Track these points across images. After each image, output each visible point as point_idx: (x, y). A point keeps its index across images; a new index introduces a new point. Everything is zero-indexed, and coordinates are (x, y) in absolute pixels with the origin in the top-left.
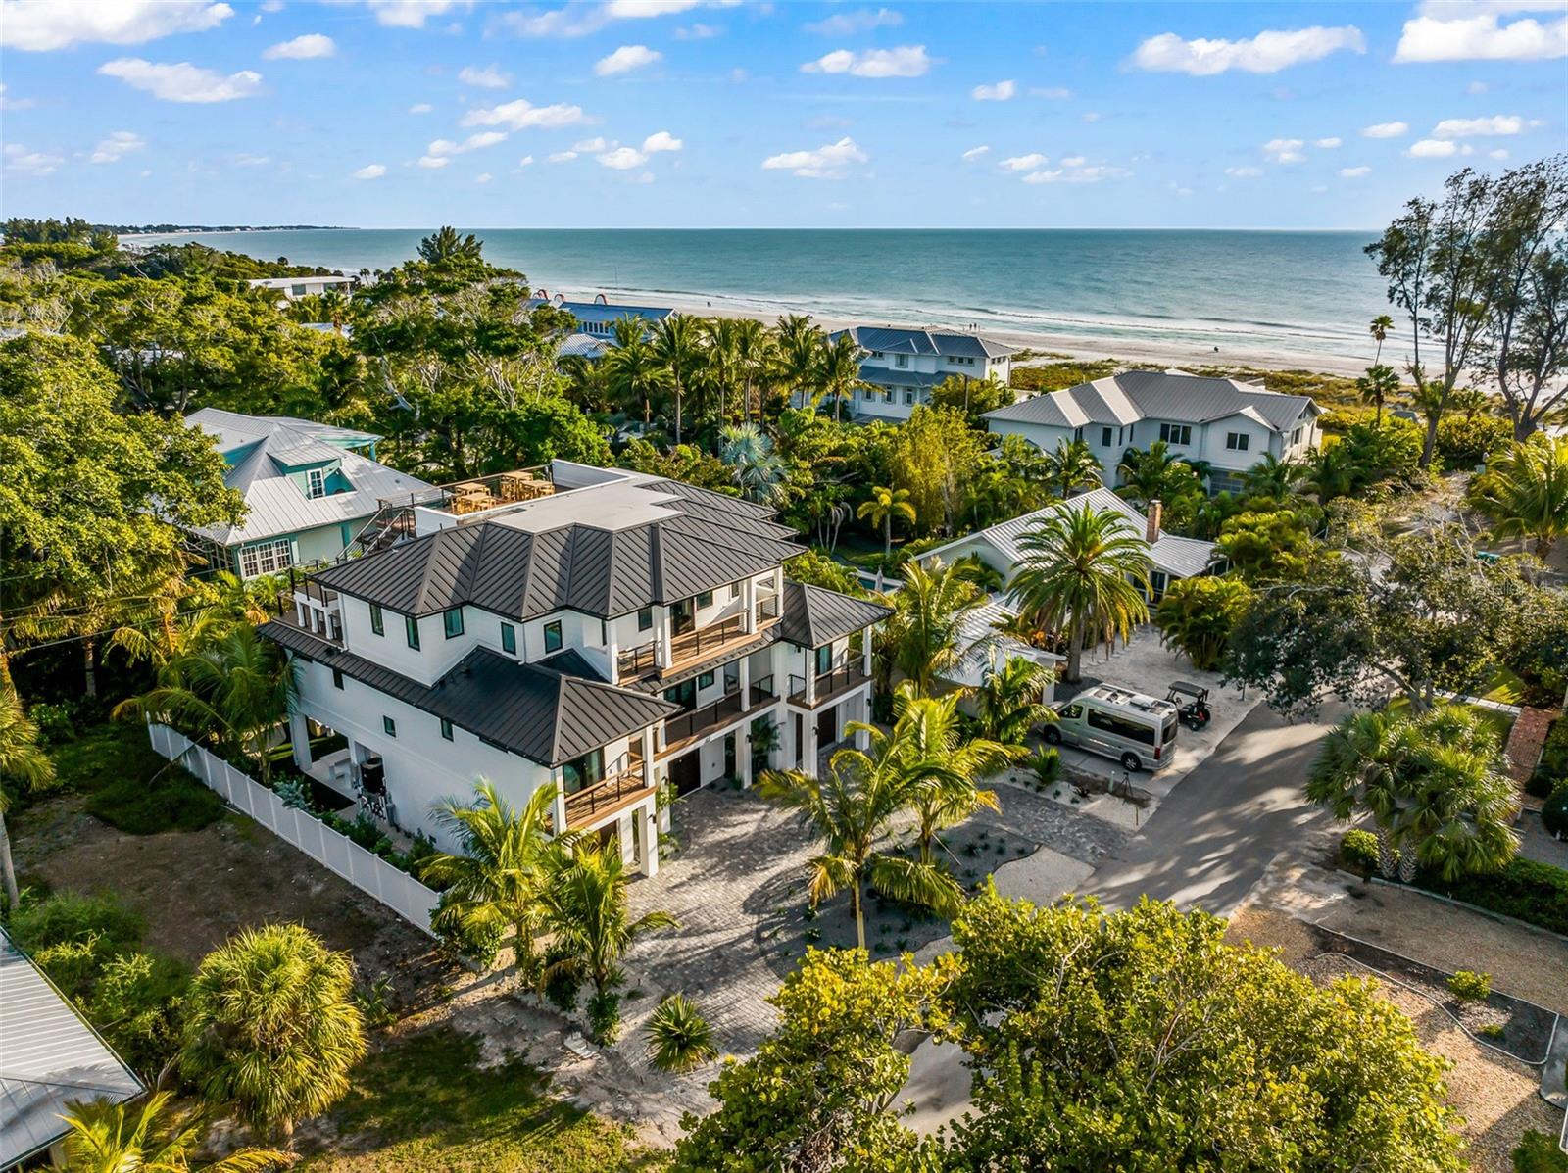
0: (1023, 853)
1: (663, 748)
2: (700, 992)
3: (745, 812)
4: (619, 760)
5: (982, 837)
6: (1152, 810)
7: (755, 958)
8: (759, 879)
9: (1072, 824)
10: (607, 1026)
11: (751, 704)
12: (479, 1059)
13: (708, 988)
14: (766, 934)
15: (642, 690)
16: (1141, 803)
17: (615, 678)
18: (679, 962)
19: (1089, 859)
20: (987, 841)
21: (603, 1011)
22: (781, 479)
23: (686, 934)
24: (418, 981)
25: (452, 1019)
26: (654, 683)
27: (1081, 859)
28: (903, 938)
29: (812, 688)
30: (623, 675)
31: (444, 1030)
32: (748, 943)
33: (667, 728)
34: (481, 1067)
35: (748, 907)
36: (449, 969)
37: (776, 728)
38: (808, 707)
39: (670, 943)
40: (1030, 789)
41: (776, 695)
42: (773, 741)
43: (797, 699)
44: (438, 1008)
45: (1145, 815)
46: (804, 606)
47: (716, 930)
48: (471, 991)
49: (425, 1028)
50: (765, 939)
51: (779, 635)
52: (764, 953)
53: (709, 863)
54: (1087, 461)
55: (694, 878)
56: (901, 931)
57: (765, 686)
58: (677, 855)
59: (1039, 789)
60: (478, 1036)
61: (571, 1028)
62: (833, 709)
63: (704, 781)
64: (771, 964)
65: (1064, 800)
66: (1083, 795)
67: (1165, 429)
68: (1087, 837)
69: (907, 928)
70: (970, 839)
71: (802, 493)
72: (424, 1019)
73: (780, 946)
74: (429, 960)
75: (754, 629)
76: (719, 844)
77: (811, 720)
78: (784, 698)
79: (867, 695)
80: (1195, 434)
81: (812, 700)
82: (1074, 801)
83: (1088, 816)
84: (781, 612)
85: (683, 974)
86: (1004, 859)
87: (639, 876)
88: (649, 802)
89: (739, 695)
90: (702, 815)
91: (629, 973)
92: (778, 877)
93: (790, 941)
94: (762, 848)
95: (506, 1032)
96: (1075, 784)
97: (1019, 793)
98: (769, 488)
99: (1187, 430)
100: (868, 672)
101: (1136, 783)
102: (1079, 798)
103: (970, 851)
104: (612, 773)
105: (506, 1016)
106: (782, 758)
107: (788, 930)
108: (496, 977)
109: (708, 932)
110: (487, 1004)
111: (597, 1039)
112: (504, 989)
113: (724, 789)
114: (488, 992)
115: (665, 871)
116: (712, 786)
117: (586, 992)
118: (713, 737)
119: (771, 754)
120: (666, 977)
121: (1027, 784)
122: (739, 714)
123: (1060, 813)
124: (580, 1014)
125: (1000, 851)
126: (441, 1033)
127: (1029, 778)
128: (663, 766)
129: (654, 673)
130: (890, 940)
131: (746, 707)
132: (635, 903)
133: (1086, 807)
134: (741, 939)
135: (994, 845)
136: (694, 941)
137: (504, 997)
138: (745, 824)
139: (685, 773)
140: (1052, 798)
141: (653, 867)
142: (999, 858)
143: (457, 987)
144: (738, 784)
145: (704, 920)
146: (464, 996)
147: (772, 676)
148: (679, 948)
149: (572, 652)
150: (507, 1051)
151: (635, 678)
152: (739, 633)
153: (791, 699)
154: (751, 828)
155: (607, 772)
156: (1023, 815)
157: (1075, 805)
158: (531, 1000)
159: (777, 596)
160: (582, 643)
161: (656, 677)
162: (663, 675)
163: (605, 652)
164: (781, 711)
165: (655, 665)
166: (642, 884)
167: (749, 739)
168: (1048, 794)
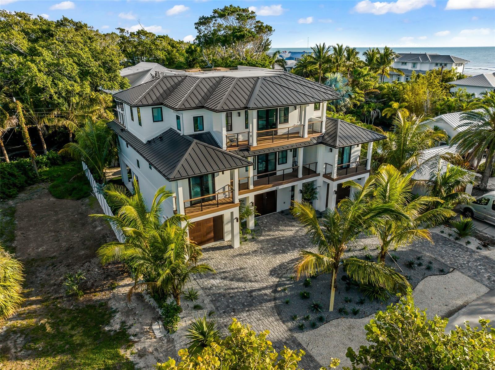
0: (442, 272)
1: (252, 187)
2: (233, 313)
3: (291, 226)
4: (224, 188)
5: (419, 259)
7: (270, 301)
9: (476, 260)
10: (174, 321)
11: (304, 174)
13: (237, 312)
14: (279, 289)
15: (238, 154)
18: (229, 294)
19: (486, 283)
20: (421, 261)
21: (175, 313)
22: (350, 96)
23: (239, 280)
24: (106, 278)
25: (110, 299)
26: (246, 153)
27: (481, 281)
28: (357, 308)
29: (335, 171)
30: (229, 146)
31: (103, 304)
32: (268, 292)
34: (107, 328)
35: (273, 272)
36: (122, 274)
37: (316, 188)
38: (333, 180)
39: (227, 282)
40: (452, 238)
41: (318, 172)
42: (315, 195)
43: (327, 176)
44: (107, 292)
46: (336, 128)
47: (256, 281)
49: (97, 301)
50: (279, 292)
51: (320, 142)
52: (275, 299)
53: (266, 246)
55: (255, 252)
56: (357, 303)
57: (312, 168)
59: (457, 239)
60: (115, 312)
61: (158, 318)
63: (279, 210)
64: (275, 307)
65: (472, 247)
66: (485, 246)
68: (486, 269)
69: (361, 302)
70: (411, 258)
71: (358, 103)
72: (99, 296)
73: (286, 297)
74: (118, 268)
75: (306, 135)
77: (334, 186)
78: (321, 175)
81: (335, 176)
82: (478, 248)
83: (486, 258)
84: (324, 131)
85: (228, 302)
86: (430, 273)
87: (231, 247)
88: (235, 210)
89: (298, 170)
90: (272, 224)
91: (199, 293)
93: (292, 295)
94: (295, 244)
95: (128, 312)
96: (480, 239)
97: (445, 240)
98: (343, 99)
100: (369, 168)
102: (481, 247)
103: (410, 265)
107: (293, 289)
109: (251, 281)
111: (166, 328)
112: (140, 289)
113: (286, 215)
115: (243, 246)
116: (282, 212)
118: (280, 187)
120: (219, 301)
121: (450, 235)
122: (296, 178)
123: (468, 253)
125: (429, 268)
126: (101, 305)
127: (451, 232)
129: (247, 148)
130: (349, 307)
131: (300, 175)
134: (264, 288)
135: (425, 263)
136: (241, 284)
140: (465, 245)
141: (237, 245)
142: (426, 272)
143: (121, 283)
145: (251, 275)
146: (120, 289)
147: (316, 163)
148: (233, 286)
150: (123, 323)
151: (236, 149)
152: (297, 137)
153: (325, 176)
156: (446, 251)
157: (479, 250)
159: (322, 122)
160: (213, 129)
161: (248, 150)
162: (252, 149)
163: (221, 133)
164: (320, 181)
165: (248, 144)
166: (231, 251)
167: (301, 191)
168: (462, 242)
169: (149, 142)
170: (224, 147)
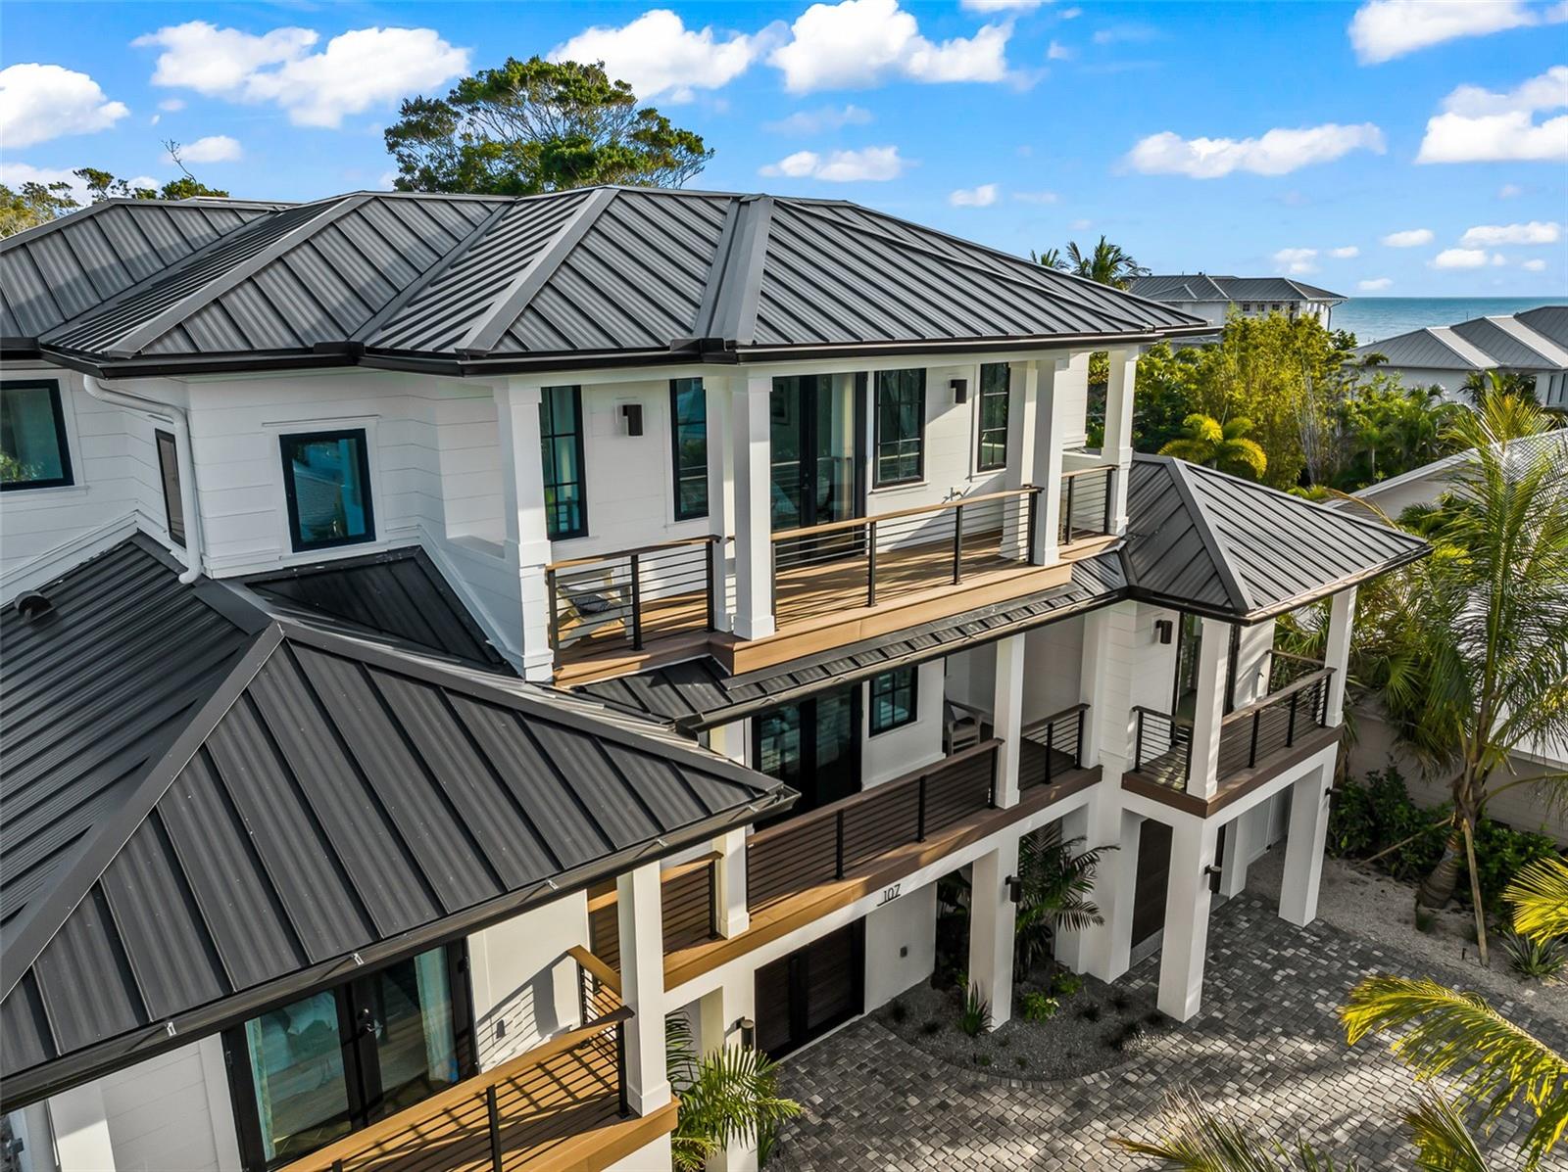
4: (542, 984)
11: (1024, 785)
15: (644, 710)
17: (536, 657)
26: (700, 691)
30: (571, 649)
33: (752, 853)
38: (1199, 808)
41: (1090, 762)
42: (1074, 895)
43: (1155, 778)
51: (1120, 581)
57: (1063, 742)
63: (876, 998)
78: (1114, 772)
79: (1328, 778)
81: (1206, 785)
84: (1121, 520)
89: (992, 757)
100: (1336, 718)
113: (931, 1029)
116: (896, 1012)
118: (909, 884)
119: (1063, 934)
122: (987, 816)
129: (705, 655)
131: (1009, 794)
144: (975, 1022)
147: (1081, 711)
149: (415, 558)
151: (628, 665)
152: (1007, 561)
153: (1138, 779)
155: (483, 1034)
159: (1111, 472)
160: (439, 524)
161: (712, 667)
162: (743, 662)
163: (506, 552)
165: (711, 628)
167: (1014, 888)
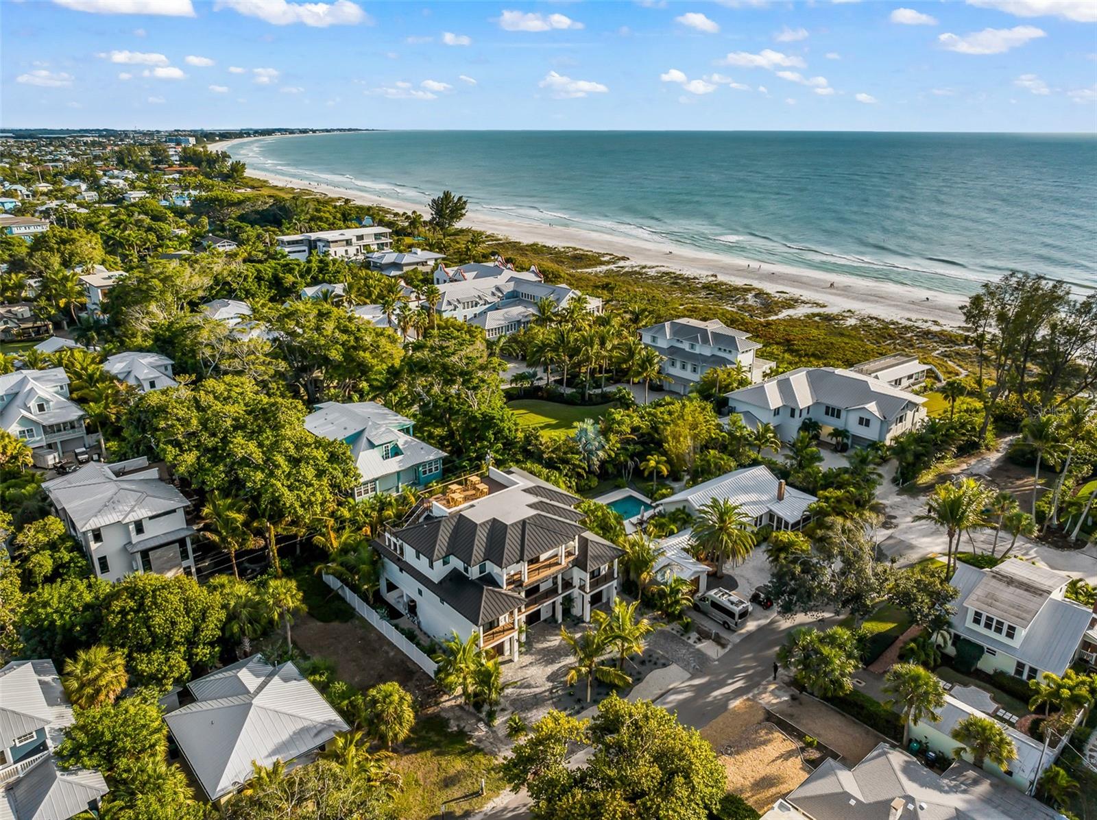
0: (664, 665)
1: (523, 610)
3: (557, 635)
5: (650, 656)
6: (727, 650)
7: (549, 699)
8: (556, 667)
9: (690, 653)
10: (492, 721)
11: (563, 590)
12: (449, 727)
13: (529, 710)
14: (554, 691)
15: (515, 591)
16: (723, 646)
18: (520, 698)
19: (690, 670)
20: (652, 658)
21: (491, 715)
23: (525, 687)
24: (429, 696)
25: (440, 711)
26: (520, 588)
27: (687, 670)
29: (588, 585)
30: (508, 584)
32: (547, 694)
33: (525, 604)
34: (449, 730)
35: (549, 679)
36: (440, 693)
37: (574, 599)
38: (586, 593)
39: (519, 690)
40: (679, 635)
41: (574, 586)
42: (572, 605)
43: (582, 588)
44: (436, 707)
45: (722, 652)
46: (586, 552)
47: (537, 687)
48: (447, 702)
50: (554, 693)
51: (575, 564)
52: (552, 698)
53: (538, 657)
54: (771, 435)
55: (531, 663)
57: (569, 582)
58: (526, 653)
59: (682, 635)
60: (449, 719)
61: (480, 720)
62: (601, 591)
63: (542, 619)
64: (554, 703)
65: (691, 641)
66: (699, 640)
67: (828, 408)
68: (694, 660)
70: (644, 657)
71: (614, 454)
72: (430, 711)
73: (559, 696)
74: (433, 688)
75: (563, 563)
76: (543, 649)
77: (588, 597)
78: (577, 588)
79: (615, 585)
80: (843, 414)
81: (588, 590)
82: (695, 642)
84: (577, 553)
85: (522, 703)
86: (656, 667)
87: (511, 661)
88: (515, 635)
89: (557, 587)
90: (538, 635)
91: (502, 700)
92: (564, 666)
93: (563, 694)
94: (560, 653)
95: (458, 719)
96: (699, 633)
97: (673, 637)
99: (839, 411)
100: (616, 576)
101: (724, 634)
102: (697, 641)
103: (643, 663)
104: (502, 623)
105: (459, 713)
106: (576, 611)
107: (562, 690)
108: (455, 698)
109: (533, 687)
110: (452, 707)
111: (488, 725)
112: (458, 702)
113: (550, 623)
114: (453, 703)
115: (520, 659)
116: (545, 621)
117: (486, 708)
118: (546, 604)
119: (571, 609)
120: (516, 704)
121: (677, 632)
122: (557, 595)
123: (687, 647)
124: (483, 715)
125: (655, 664)
126: (436, 716)
127: (679, 629)
128: (523, 617)
129: (520, 583)
131: (560, 591)
132: (507, 673)
133: (699, 646)
134: (545, 691)
135: (654, 660)
136: (528, 690)
137: (458, 706)
138: (555, 641)
139: (532, 619)
140: (686, 640)
141: (516, 658)
142: (654, 667)
143: (442, 700)
144: (556, 621)
145: (533, 683)
146: (444, 703)
147: (571, 579)
148: (522, 692)
149: (489, 575)
150: (458, 726)
151: (513, 586)
152: (557, 564)
153: (579, 588)
154: (556, 643)
156: (671, 647)
157: (695, 644)
158: (466, 707)
161: (521, 585)
162: (524, 585)
164: (576, 592)
166: (512, 664)
167: (561, 604)
168: (685, 638)
169: (441, 582)
170: (505, 587)
